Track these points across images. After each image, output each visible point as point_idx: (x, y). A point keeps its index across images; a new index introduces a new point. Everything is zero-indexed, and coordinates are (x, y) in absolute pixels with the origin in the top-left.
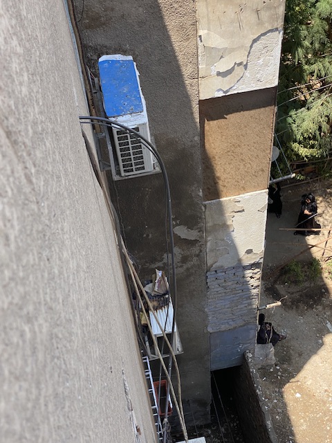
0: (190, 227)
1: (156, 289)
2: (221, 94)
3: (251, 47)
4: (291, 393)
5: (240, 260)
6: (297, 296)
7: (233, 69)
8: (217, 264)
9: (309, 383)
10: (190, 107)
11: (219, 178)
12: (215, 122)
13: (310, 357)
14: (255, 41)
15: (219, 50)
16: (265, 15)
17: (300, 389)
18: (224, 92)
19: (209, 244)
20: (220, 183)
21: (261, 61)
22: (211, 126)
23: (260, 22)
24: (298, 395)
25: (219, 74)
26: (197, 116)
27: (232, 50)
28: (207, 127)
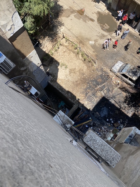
0: (24, 67)
1: (27, 85)
2: (12, 35)
3: (12, 19)
4: (59, 81)
5: (37, 66)
6: (48, 63)
7: (11, 27)
8: (33, 70)
9: (60, 78)
10: (7, 42)
11: (23, 53)
12: (15, 41)
13: (58, 73)
14: (12, 17)
15: (5, 25)
16: (11, 10)
17: (60, 80)
18: (13, 34)
19: (29, 68)
20: (24, 54)
21: (17, 22)
22: (14, 43)
23: (11, 12)
24: (60, 81)
25: (9, 30)
26: (10, 43)
27: (8, 23)
28: (14, 44)
